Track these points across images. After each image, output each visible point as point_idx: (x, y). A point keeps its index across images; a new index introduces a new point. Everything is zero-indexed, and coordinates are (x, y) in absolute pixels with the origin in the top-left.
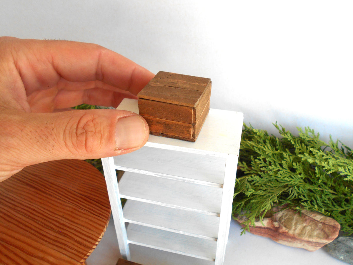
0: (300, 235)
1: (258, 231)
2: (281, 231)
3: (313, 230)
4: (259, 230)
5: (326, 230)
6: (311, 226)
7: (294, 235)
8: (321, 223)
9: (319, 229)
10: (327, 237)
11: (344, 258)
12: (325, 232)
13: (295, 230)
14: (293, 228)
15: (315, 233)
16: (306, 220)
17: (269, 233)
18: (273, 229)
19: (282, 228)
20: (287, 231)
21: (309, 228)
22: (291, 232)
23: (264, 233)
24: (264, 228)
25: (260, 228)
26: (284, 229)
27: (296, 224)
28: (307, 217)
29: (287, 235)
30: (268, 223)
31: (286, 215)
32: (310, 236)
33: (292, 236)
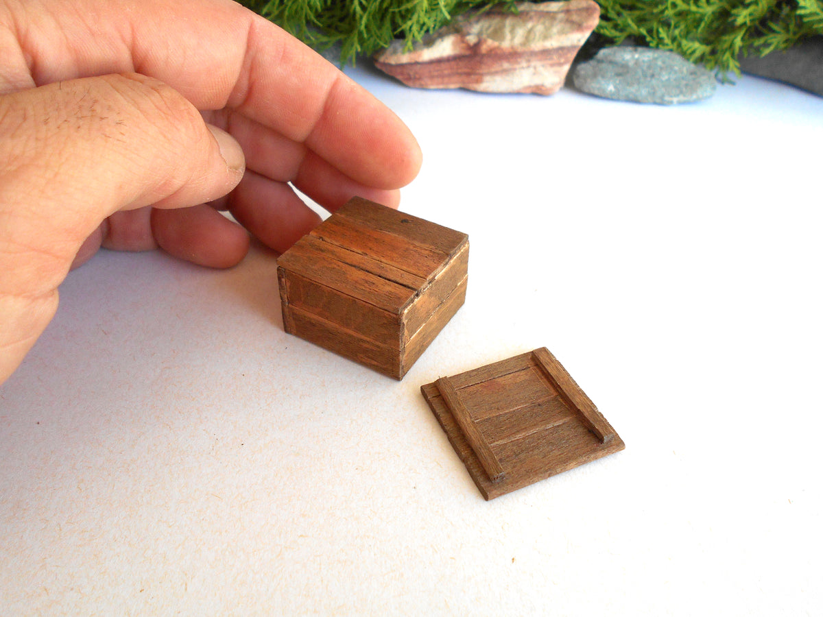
0: (523, 44)
1: (436, 74)
2: (484, 48)
3: (547, 29)
4: (438, 71)
5: (575, 17)
6: (544, 23)
7: (512, 48)
8: (562, 12)
9: (561, 21)
10: (579, 27)
11: (615, 87)
12: (572, 22)
13: (512, 39)
14: (508, 36)
15: (555, 30)
16: (531, 18)
17: (460, 71)
18: (468, 53)
19: (485, 41)
20: (496, 44)
21: (540, 28)
22: (506, 44)
23: (449, 76)
24: (448, 60)
25: (439, 61)
26: (490, 43)
27: (512, 31)
28: (532, 14)
29: (499, 52)
30: (454, 44)
31: (490, 26)
32: (546, 37)
33: (511, 51)
